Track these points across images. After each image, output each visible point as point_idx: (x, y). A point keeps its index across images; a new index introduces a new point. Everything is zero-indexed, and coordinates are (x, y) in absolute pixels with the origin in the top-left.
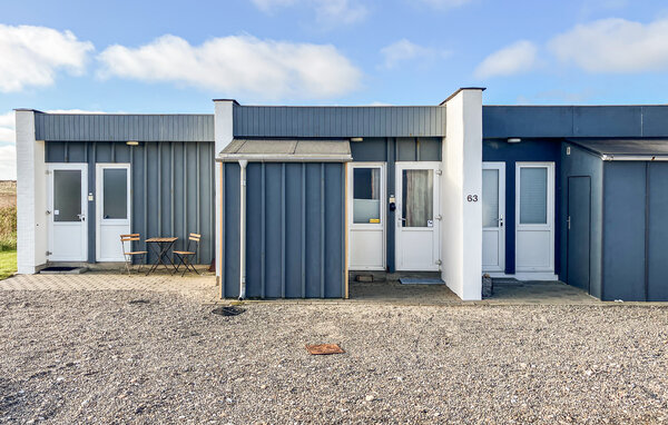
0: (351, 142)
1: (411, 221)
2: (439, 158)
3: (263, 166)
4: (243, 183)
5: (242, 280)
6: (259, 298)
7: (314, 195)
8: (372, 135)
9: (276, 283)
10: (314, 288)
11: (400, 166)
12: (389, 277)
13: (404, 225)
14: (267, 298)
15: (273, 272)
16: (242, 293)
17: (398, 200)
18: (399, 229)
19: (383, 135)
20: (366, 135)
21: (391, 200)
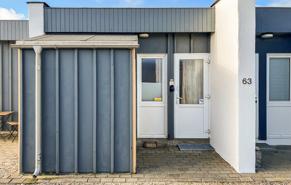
0: (139, 37)
1: (186, 100)
2: (208, 50)
3: (57, 52)
4: (38, 67)
5: (37, 157)
6: (54, 173)
7: (104, 78)
8: (156, 31)
9: (70, 160)
10: (104, 164)
11: (178, 57)
12: (169, 143)
13: (180, 103)
14: (61, 173)
15: (67, 150)
16: (37, 170)
17: (176, 83)
18: (177, 106)
19: (165, 31)
20: (151, 31)
21: (171, 83)
